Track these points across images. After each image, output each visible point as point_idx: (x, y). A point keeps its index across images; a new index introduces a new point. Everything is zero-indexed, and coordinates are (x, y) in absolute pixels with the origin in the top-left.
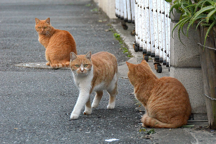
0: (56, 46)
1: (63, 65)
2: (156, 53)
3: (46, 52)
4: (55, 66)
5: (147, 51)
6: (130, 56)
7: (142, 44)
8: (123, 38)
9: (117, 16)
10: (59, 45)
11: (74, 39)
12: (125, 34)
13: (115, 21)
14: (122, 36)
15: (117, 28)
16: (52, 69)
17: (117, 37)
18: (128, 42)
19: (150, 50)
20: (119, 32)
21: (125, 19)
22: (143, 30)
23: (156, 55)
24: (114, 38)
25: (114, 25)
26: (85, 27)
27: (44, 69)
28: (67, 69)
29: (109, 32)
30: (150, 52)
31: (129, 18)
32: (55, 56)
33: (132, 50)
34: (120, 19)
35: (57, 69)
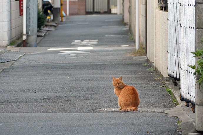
0: (125, 96)
1: (131, 109)
2: (192, 100)
3: (118, 101)
4: (126, 110)
5: (187, 99)
6: (177, 104)
7: (184, 95)
8: (173, 92)
9: (169, 75)
10: (126, 95)
11: (137, 91)
12: (175, 89)
13: (168, 79)
14: (173, 91)
15: (169, 85)
16: (124, 112)
17: (169, 91)
18: (177, 95)
19: (188, 99)
20: (171, 87)
21: (175, 77)
22: (185, 85)
23: (192, 101)
24: (167, 92)
25: (167, 82)
26: (144, 84)
27: (118, 112)
28: (133, 112)
29: (162, 88)
30: (189, 100)
31: (178, 77)
32: (124, 104)
33: (179, 100)
34: (171, 77)
35: (127, 112)
